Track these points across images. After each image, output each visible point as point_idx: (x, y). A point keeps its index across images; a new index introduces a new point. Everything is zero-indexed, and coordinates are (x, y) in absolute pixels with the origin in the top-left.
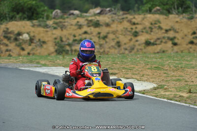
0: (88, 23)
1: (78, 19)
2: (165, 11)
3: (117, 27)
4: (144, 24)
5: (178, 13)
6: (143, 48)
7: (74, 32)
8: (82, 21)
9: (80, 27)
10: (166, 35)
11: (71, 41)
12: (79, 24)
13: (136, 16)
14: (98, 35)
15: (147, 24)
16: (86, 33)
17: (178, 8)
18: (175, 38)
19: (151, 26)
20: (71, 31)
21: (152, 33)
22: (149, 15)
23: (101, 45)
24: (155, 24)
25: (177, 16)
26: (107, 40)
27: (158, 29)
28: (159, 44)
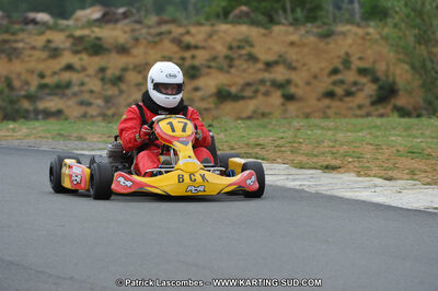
0: (74, 44)
1: (50, 35)
2: (261, 18)
3: (146, 53)
4: (212, 48)
5: (295, 23)
6: (212, 106)
7: (41, 67)
8: (58, 39)
9: (55, 53)
10: (267, 76)
11: (33, 89)
12: (53, 45)
13: (193, 30)
14: (100, 75)
15: (220, 48)
16: (69, 68)
17: (293, 11)
18: (289, 82)
19: (229, 53)
20: (32, 65)
21: (233, 71)
22: (223, 27)
23: (108, 100)
24: (239, 47)
25: (291, 29)
26: (123, 87)
27: (246, 61)
28: (250, 98)
